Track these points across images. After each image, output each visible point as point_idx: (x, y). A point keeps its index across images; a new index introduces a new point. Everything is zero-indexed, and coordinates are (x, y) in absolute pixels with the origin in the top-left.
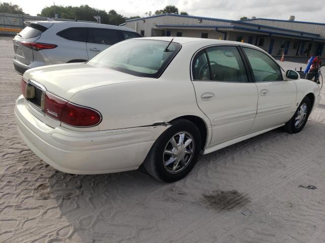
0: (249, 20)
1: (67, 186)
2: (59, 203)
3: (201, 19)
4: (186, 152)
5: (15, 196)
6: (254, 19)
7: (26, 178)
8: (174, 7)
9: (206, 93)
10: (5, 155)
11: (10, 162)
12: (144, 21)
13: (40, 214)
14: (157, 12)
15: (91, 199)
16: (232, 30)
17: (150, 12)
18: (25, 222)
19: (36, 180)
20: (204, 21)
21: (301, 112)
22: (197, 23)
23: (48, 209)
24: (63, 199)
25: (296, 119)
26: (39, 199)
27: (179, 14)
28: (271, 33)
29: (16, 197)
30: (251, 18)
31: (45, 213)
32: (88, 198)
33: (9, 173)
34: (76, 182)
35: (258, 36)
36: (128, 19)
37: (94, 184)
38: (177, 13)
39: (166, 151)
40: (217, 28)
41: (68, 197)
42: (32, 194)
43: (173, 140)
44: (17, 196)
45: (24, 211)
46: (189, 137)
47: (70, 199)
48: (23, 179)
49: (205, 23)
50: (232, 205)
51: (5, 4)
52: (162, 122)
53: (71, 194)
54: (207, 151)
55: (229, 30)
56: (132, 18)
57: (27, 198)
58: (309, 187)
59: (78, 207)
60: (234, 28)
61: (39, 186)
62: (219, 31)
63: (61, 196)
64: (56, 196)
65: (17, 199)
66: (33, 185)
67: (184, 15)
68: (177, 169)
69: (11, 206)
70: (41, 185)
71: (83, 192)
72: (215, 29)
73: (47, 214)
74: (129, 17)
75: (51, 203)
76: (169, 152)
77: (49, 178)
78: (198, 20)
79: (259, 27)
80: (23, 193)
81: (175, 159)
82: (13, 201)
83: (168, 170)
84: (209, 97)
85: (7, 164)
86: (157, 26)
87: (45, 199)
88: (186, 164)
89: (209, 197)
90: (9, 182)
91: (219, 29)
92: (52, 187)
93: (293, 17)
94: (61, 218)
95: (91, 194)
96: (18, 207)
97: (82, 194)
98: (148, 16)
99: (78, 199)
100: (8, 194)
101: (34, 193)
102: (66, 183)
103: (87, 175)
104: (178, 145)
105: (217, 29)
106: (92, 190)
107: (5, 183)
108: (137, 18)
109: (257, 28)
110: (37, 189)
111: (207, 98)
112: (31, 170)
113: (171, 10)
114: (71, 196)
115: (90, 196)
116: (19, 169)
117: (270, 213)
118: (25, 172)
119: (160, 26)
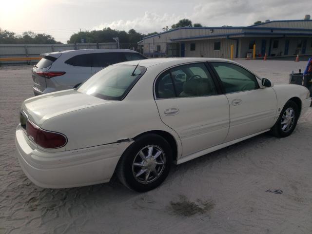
0: (263, 24)
1: (54, 198)
2: (43, 213)
3: (212, 29)
4: (157, 163)
5: (9, 208)
6: (268, 22)
7: (22, 193)
8: (187, 20)
9: (169, 109)
10: (11, 173)
11: (13, 179)
12: (160, 37)
13: (25, 223)
14: (173, 26)
15: (70, 210)
16: (243, 36)
17: (167, 27)
18: (11, 231)
19: (30, 194)
20: (215, 30)
21: (287, 116)
22: (209, 33)
23: (33, 219)
24: (47, 210)
25: (282, 123)
26: (27, 211)
27: (193, 26)
28: (284, 34)
29: (10, 210)
30: (265, 22)
31: (29, 222)
32: (67, 209)
33: (10, 189)
34: (62, 195)
35: (271, 39)
36: (146, 36)
37: (77, 196)
38: (191, 26)
39: (135, 164)
40: (228, 35)
41: (52, 208)
42: (23, 207)
43: (141, 153)
44: (11, 208)
45: (13, 221)
46: (159, 149)
47: (53, 209)
48: (19, 194)
49: (216, 32)
50: (195, 211)
51: (39, 35)
52: (126, 138)
53: (55, 205)
54: (180, 161)
55: (240, 36)
56: (149, 35)
57: (18, 210)
58: (276, 192)
59: (58, 216)
60: (245, 34)
61: (30, 200)
62: (230, 38)
63: (46, 208)
64: (41, 208)
65: (10, 211)
66: (26, 198)
67: (198, 26)
68: (148, 180)
69: (4, 217)
70: (32, 198)
71: (65, 203)
72: (226, 37)
73: (30, 224)
74: (147, 34)
75: (37, 214)
76: (138, 164)
77: (41, 192)
78: (209, 30)
79: (272, 29)
80: (16, 206)
81: (145, 170)
82: (7, 213)
83: (139, 181)
84: (174, 112)
85: (10, 181)
86: (171, 40)
87: (33, 210)
88: (159, 174)
89: (175, 205)
90: (8, 197)
91: (230, 37)
92: (41, 199)
93: (308, 16)
94: (40, 227)
95: (72, 205)
96: (9, 218)
97: (64, 205)
98: (165, 31)
99: (60, 209)
100: (4, 207)
101: (24, 206)
102: (53, 196)
103: (73, 188)
104: (147, 157)
105: (228, 37)
106: (74, 201)
107: (4, 198)
108: (155, 34)
109: (269, 32)
110: (28, 202)
111: (171, 113)
112: (28, 186)
113: (185, 24)
114: (54, 208)
115: (70, 206)
116: (19, 184)
117: (228, 218)
118: (23, 187)
119: (174, 40)
